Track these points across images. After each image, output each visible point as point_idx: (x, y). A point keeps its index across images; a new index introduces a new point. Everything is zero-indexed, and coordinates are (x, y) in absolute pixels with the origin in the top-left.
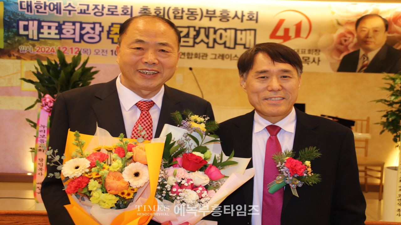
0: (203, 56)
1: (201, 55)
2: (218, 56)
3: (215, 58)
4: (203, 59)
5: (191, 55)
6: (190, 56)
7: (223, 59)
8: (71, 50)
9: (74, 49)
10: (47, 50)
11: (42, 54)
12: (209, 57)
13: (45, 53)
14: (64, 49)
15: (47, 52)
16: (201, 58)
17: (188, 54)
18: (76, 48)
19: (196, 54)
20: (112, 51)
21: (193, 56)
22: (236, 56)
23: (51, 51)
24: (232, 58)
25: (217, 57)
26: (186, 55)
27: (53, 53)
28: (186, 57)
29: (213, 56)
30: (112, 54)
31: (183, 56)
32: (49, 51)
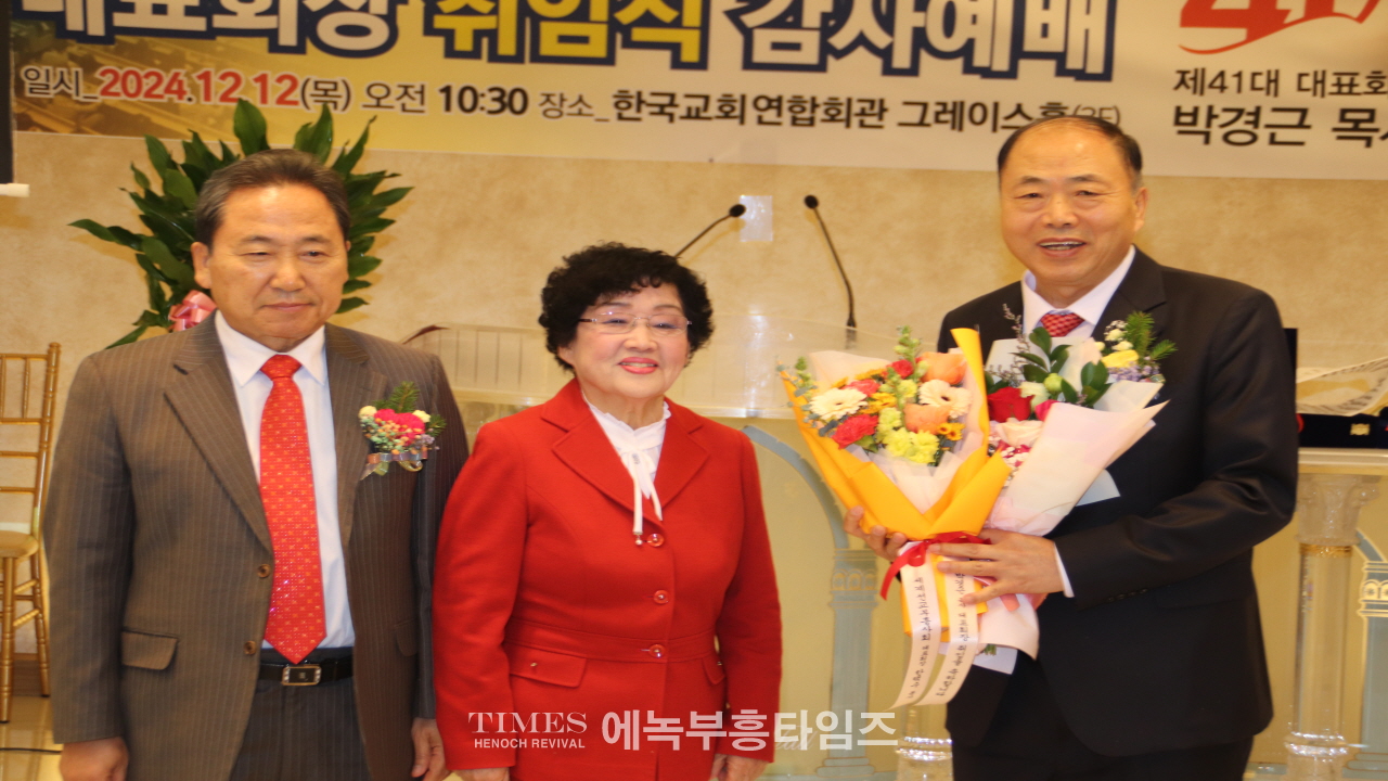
0: (863, 113)
1: (856, 108)
2: (932, 109)
3: (922, 123)
4: (862, 125)
5: (808, 106)
6: (807, 114)
7: (957, 125)
8: (258, 85)
9: (271, 81)
10: (148, 83)
11: (124, 102)
12: (890, 119)
13: (141, 97)
14: (230, 81)
15: (148, 94)
16: (855, 121)
17: (797, 101)
18: (280, 80)
19: (833, 103)
20: (447, 90)
21: (820, 114)
22: (1019, 110)
23: (168, 90)
24: (1001, 122)
25: (930, 118)
26: (785, 106)
27: (175, 97)
28: (787, 116)
29: (914, 114)
30: (448, 108)
31: (770, 115)
32: (160, 91)
